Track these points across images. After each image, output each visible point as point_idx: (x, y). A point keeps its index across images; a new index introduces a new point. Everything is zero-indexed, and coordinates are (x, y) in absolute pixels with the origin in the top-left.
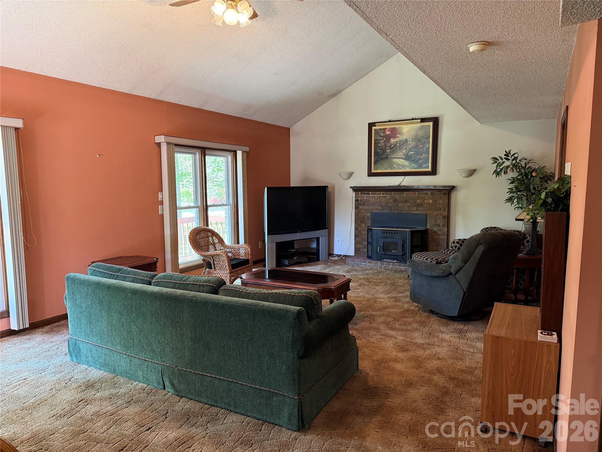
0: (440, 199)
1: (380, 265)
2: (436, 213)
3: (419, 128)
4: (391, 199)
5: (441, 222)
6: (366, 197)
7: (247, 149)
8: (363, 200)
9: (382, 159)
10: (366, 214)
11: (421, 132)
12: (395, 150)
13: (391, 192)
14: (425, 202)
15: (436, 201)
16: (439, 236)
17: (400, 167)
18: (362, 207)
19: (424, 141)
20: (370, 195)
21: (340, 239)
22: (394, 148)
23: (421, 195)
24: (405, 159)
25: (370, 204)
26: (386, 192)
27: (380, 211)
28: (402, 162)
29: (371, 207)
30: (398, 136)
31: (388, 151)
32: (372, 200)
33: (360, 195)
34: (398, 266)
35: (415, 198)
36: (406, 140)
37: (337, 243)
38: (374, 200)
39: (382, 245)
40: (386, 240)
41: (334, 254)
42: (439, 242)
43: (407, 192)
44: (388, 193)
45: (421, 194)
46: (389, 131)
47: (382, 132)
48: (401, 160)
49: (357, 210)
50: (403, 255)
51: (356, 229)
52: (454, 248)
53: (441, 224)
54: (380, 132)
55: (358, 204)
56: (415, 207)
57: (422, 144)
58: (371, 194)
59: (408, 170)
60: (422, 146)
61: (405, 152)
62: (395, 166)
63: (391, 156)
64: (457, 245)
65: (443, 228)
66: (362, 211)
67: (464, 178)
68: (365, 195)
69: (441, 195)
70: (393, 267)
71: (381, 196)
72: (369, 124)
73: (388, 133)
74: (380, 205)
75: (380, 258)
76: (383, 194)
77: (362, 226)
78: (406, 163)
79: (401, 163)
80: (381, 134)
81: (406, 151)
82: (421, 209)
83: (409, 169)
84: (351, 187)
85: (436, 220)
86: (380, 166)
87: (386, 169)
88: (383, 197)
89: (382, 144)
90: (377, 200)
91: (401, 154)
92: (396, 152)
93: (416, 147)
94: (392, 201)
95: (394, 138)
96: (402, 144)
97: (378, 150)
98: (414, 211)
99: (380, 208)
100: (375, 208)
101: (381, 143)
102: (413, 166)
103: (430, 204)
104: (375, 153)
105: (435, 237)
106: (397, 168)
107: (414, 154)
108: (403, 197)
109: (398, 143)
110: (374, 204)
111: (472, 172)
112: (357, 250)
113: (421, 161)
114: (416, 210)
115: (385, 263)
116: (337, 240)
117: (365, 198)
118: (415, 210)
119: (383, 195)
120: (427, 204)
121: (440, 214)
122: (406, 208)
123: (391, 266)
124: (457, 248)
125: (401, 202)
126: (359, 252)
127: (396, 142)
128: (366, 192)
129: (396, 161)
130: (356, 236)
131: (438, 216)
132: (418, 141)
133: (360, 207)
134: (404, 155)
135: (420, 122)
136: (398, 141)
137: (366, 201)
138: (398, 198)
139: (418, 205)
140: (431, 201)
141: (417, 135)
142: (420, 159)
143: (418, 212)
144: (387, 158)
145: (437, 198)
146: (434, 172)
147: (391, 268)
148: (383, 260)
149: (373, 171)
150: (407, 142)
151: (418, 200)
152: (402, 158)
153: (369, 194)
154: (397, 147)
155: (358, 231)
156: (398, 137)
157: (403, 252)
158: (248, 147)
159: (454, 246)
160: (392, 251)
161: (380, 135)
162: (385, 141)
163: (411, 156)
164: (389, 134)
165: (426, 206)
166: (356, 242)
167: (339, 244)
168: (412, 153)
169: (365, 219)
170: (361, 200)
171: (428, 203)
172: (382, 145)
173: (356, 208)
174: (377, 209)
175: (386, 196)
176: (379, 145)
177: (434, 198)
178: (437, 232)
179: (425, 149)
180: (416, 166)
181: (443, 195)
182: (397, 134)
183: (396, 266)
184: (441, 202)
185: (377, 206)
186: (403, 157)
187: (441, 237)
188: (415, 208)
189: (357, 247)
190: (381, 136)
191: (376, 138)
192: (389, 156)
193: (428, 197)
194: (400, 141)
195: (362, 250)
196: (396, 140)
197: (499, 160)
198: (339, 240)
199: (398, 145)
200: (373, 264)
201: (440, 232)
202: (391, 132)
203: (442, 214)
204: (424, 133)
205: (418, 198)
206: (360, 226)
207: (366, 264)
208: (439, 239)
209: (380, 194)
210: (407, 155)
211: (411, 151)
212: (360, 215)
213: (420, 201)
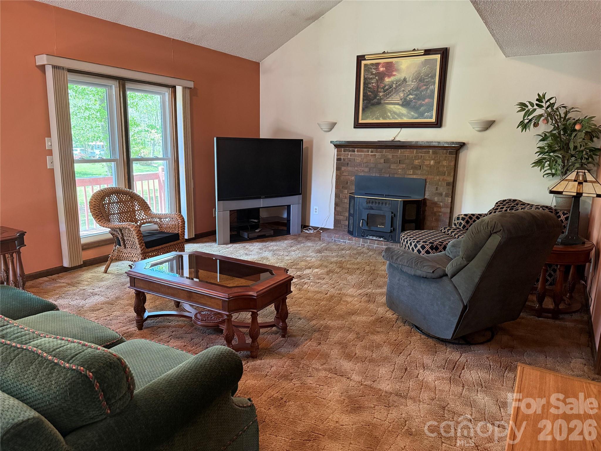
0: (445, 160)
1: (363, 243)
2: (438, 178)
3: (422, 63)
4: (381, 158)
5: (444, 190)
6: (351, 156)
7: (191, 84)
8: (346, 160)
9: (373, 105)
10: (349, 177)
11: (424, 69)
12: (390, 92)
13: (382, 150)
14: (425, 164)
15: (439, 163)
16: (440, 208)
17: (396, 116)
18: (345, 168)
19: (428, 82)
20: (356, 153)
22: (389, 91)
23: (420, 154)
24: (403, 105)
25: (355, 165)
26: (375, 150)
27: (367, 174)
28: (398, 109)
29: (356, 169)
30: (394, 73)
31: (381, 94)
32: (358, 160)
33: (343, 152)
34: (385, 245)
35: (412, 157)
36: (405, 80)
37: (314, 213)
38: (360, 159)
39: (366, 218)
40: (372, 212)
41: (310, 225)
42: (439, 216)
43: (402, 150)
44: (378, 150)
46: (383, 67)
47: (374, 69)
48: (397, 106)
49: (339, 172)
50: (391, 232)
51: (337, 196)
52: (458, 226)
53: (444, 193)
54: (371, 68)
55: (340, 164)
56: (411, 169)
57: (425, 85)
58: (357, 152)
59: (405, 120)
60: (424, 87)
61: (402, 95)
62: (389, 114)
63: (384, 100)
64: (462, 222)
65: (446, 199)
66: (345, 174)
67: (478, 133)
68: (350, 153)
69: (446, 154)
70: (378, 247)
71: (369, 154)
72: (358, 57)
73: (381, 69)
74: (366, 167)
75: (363, 234)
76: (372, 152)
77: (344, 193)
78: (404, 111)
79: (397, 111)
80: (373, 70)
81: (404, 94)
82: (419, 172)
83: (407, 118)
84: (331, 142)
85: (437, 188)
86: (370, 114)
87: (377, 118)
88: (371, 155)
89: (374, 85)
90: (364, 160)
91: (397, 98)
92: (391, 96)
93: (417, 88)
94: (382, 161)
95: (389, 76)
96: (400, 85)
97: (368, 92)
98: (411, 174)
99: (366, 170)
100: (360, 170)
101: (373, 83)
102: (412, 115)
103: (430, 166)
104: (364, 96)
105: (435, 210)
106: (391, 117)
107: (414, 99)
108: (397, 155)
109: (393, 83)
110: (360, 165)
111: (489, 125)
112: (337, 222)
113: (422, 109)
114: (413, 174)
115: (369, 241)
116: (314, 208)
117: (349, 156)
118: (411, 173)
119: (372, 154)
120: (427, 166)
121: (443, 180)
122: (399, 170)
123: (376, 245)
124: (462, 226)
125: (394, 163)
126: (339, 225)
127: (392, 81)
128: (351, 149)
129: (390, 108)
130: (336, 205)
131: (440, 183)
132: (420, 80)
133: (343, 168)
134: (401, 99)
135: (423, 54)
136: (394, 81)
137: (350, 161)
138: (390, 157)
139: (415, 168)
140: (432, 162)
141: (420, 73)
142: (421, 105)
143: (415, 177)
144: (379, 103)
145: (440, 159)
146: (438, 123)
147: (376, 247)
148: (367, 237)
149: (361, 121)
150: (406, 82)
151: (416, 161)
152: (398, 104)
153: (354, 151)
154: (393, 89)
155: (339, 199)
156: (394, 75)
157: (392, 228)
158: (193, 83)
159: (458, 223)
160: (379, 226)
161: (372, 72)
162: (377, 81)
163: (411, 101)
164: (383, 71)
165: (426, 168)
166: (336, 212)
167: (316, 213)
168: (411, 97)
169: (349, 184)
170: (344, 160)
171: (429, 164)
172: (373, 86)
173: (338, 169)
174: (363, 171)
175: (376, 155)
176: (370, 86)
177: (436, 158)
178: (438, 203)
180: (416, 115)
181: (449, 154)
182: (393, 71)
183: (382, 245)
184: (445, 164)
185: (363, 167)
186: (400, 102)
187: (443, 210)
188: (412, 171)
189: (337, 218)
190: (372, 74)
191: (366, 77)
192: (382, 101)
193: (429, 157)
194: (397, 81)
195: (342, 222)
196: (392, 79)
197: (528, 107)
198: (316, 209)
199: (394, 86)
200: (354, 242)
201: (441, 204)
202: (385, 68)
203: (446, 180)
204: (428, 69)
205: (417, 158)
206: (342, 192)
207: (345, 241)
208: (440, 212)
209: (368, 152)
210: (405, 99)
211: (411, 94)
212: (343, 177)
213: (419, 162)
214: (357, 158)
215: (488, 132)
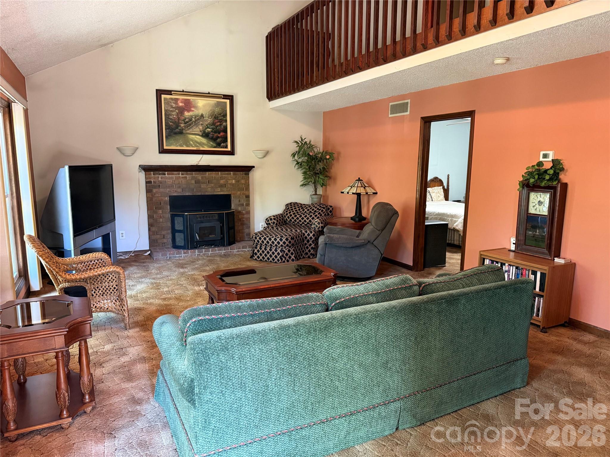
0: (242, 179)
2: (239, 192)
3: (215, 104)
4: (192, 179)
5: (243, 201)
8: (157, 182)
9: (176, 133)
10: (163, 198)
11: (217, 109)
12: (191, 125)
13: (192, 172)
14: (229, 183)
15: (238, 181)
16: (243, 215)
17: (198, 145)
18: (157, 190)
19: (221, 119)
20: (166, 175)
21: (124, 232)
22: (189, 123)
23: (224, 176)
24: (202, 136)
25: (166, 186)
26: (185, 172)
27: (180, 194)
28: (199, 139)
29: (168, 190)
30: (193, 109)
31: (182, 125)
32: (170, 182)
33: (152, 176)
34: (218, 251)
35: (218, 178)
36: (202, 115)
37: (121, 238)
38: (172, 181)
39: (198, 232)
40: (202, 225)
41: (118, 251)
42: (243, 221)
43: (209, 172)
44: (189, 172)
45: (224, 174)
46: (182, 102)
47: (173, 103)
48: (198, 137)
49: (149, 194)
51: (150, 217)
52: (273, 225)
53: (245, 204)
54: (171, 102)
55: (150, 187)
56: (219, 187)
57: (219, 122)
58: (168, 175)
59: (206, 148)
60: (219, 123)
61: (201, 128)
62: (192, 143)
63: (186, 131)
65: (247, 207)
66: (157, 195)
67: (260, 159)
68: (160, 176)
69: (243, 175)
70: (212, 253)
71: (180, 177)
72: (157, 90)
73: (181, 104)
74: (179, 187)
76: (182, 174)
77: (158, 213)
78: (204, 140)
79: (198, 141)
80: (173, 104)
81: (203, 127)
82: (225, 189)
83: (208, 147)
84: (139, 166)
85: (239, 200)
86: (173, 142)
87: (181, 146)
88: (182, 177)
89: (174, 116)
90: (176, 181)
91: (198, 129)
92: (191, 127)
93: (213, 124)
94: (193, 182)
95: (189, 111)
96: (198, 119)
97: (170, 122)
98: (218, 192)
99: (180, 190)
100: (173, 191)
101: (173, 115)
102: (211, 145)
103: (233, 185)
104: (166, 125)
105: (240, 218)
106: (194, 145)
107: (212, 132)
108: (205, 177)
110: (171, 186)
111: (266, 153)
112: (152, 242)
113: (219, 140)
114: (221, 191)
115: (203, 250)
117: (160, 179)
118: (219, 190)
119: (182, 176)
121: (243, 194)
122: (209, 189)
123: (210, 252)
125: (203, 183)
126: (156, 244)
127: (191, 115)
128: (160, 172)
129: (192, 137)
130: (150, 225)
131: (241, 196)
132: (215, 118)
133: (154, 191)
134: (201, 131)
136: (193, 116)
137: (161, 183)
138: (200, 178)
139: (221, 186)
140: (234, 181)
141: (214, 112)
142: (218, 137)
143: (222, 193)
144: (181, 133)
145: (239, 178)
148: (201, 247)
149: (165, 147)
150: (204, 118)
151: (222, 181)
152: (198, 135)
153: (165, 174)
154: (192, 122)
155: (154, 220)
156: (193, 111)
157: (222, 235)
160: (210, 236)
162: (177, 113)
163: (209, 133)
164: (182, 106)
165: (230, 186)
166: (151, 233)
168: (209, 130)
169: (162, 204)
170: (155, 182)
171: (232, 183)
172: (174, 118)
173: (148, 191)
174: (176, 191)
175: (187, 177)
176: (171, 117)
177: (236, 178)
178: (242, 212)
179: (222, 127)
180: (215, 145)
181: (245, 175)
182: (191, 107)
183: (215, 251)
184: (243, 182)
185: (175, 188)
186: (200, 133)
188: (219, 189)
189: (153, 238)
190: (173, 108)
191: (166, 109)
192: (184, 131)
193: (231, 177)
194: (196, 116)
195: (159, 241)
196: (191, 113)
198: (122, 234)
199: (193, 120)
200: (190, 254)
201: (244, 212)
202: (184, 103)
203: (245, 194)
204: (220, 109)
205: (221, 178)
206: (156, 213)
207: (181, 255)
208: (244, 218)
209: (179, 174)
210: (204, 132)
211: (208, 128)
212: (154, 199)
213: (224, 182)
214: (169, 180)
215: (265, 158)
